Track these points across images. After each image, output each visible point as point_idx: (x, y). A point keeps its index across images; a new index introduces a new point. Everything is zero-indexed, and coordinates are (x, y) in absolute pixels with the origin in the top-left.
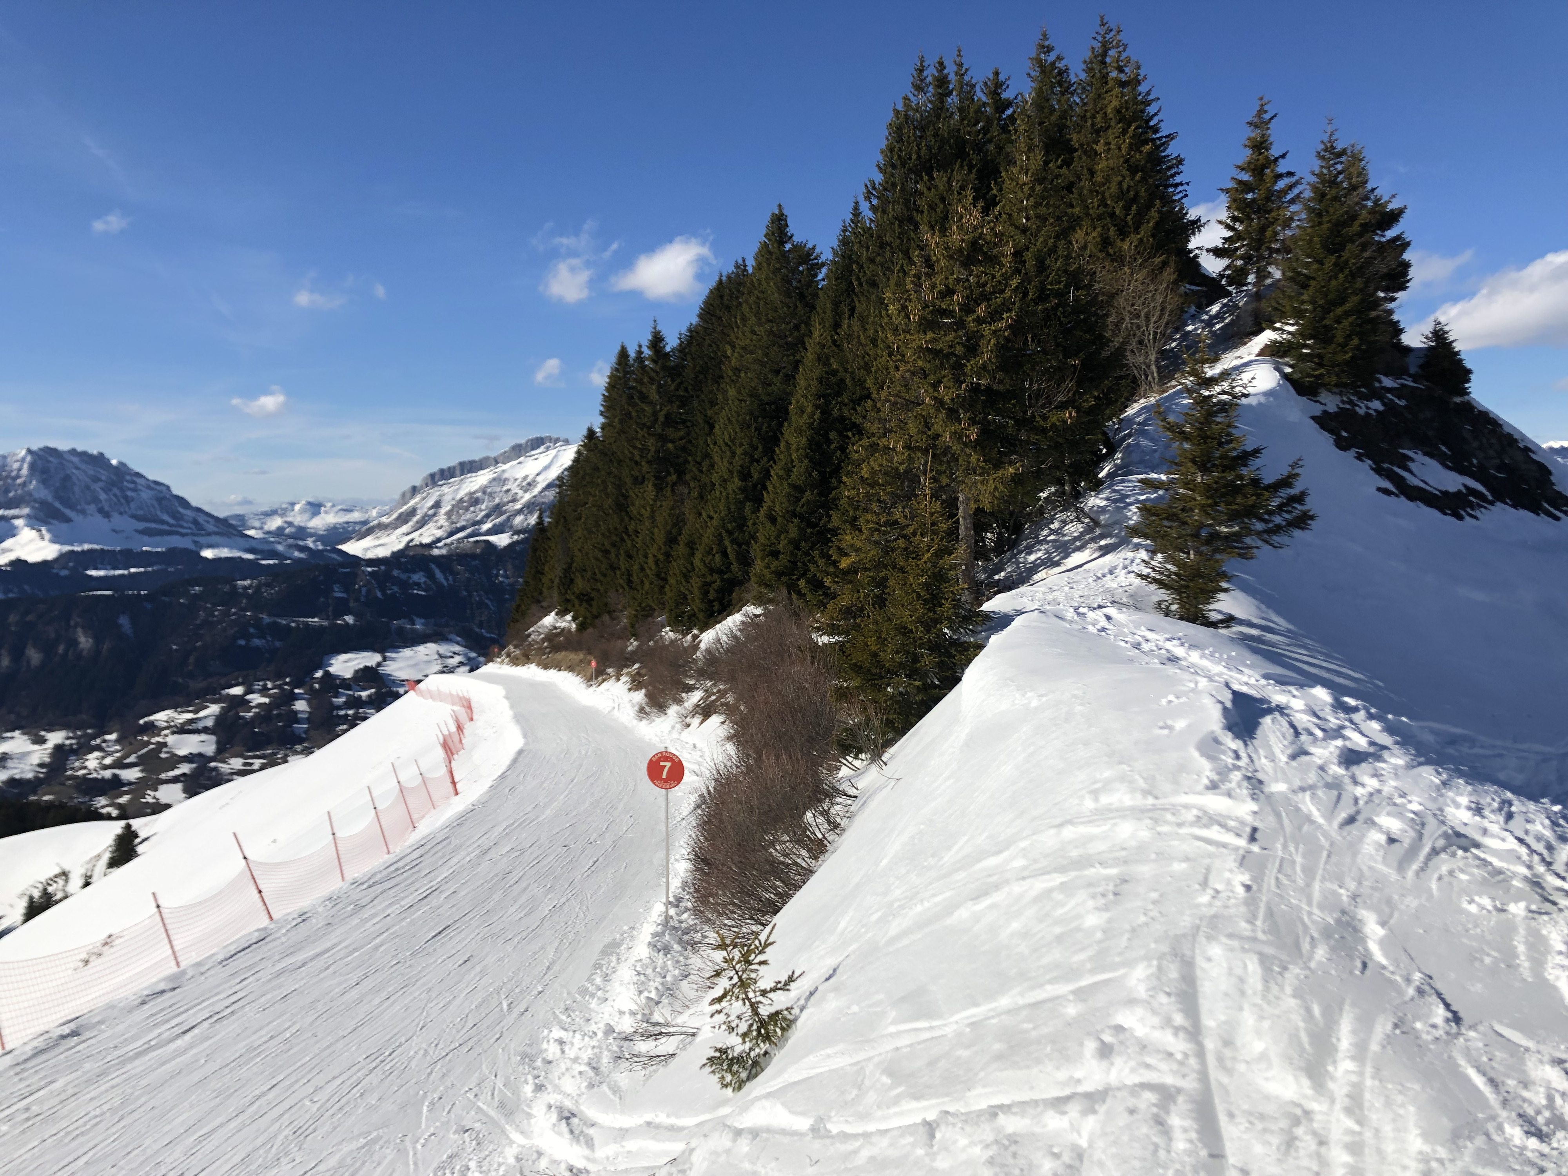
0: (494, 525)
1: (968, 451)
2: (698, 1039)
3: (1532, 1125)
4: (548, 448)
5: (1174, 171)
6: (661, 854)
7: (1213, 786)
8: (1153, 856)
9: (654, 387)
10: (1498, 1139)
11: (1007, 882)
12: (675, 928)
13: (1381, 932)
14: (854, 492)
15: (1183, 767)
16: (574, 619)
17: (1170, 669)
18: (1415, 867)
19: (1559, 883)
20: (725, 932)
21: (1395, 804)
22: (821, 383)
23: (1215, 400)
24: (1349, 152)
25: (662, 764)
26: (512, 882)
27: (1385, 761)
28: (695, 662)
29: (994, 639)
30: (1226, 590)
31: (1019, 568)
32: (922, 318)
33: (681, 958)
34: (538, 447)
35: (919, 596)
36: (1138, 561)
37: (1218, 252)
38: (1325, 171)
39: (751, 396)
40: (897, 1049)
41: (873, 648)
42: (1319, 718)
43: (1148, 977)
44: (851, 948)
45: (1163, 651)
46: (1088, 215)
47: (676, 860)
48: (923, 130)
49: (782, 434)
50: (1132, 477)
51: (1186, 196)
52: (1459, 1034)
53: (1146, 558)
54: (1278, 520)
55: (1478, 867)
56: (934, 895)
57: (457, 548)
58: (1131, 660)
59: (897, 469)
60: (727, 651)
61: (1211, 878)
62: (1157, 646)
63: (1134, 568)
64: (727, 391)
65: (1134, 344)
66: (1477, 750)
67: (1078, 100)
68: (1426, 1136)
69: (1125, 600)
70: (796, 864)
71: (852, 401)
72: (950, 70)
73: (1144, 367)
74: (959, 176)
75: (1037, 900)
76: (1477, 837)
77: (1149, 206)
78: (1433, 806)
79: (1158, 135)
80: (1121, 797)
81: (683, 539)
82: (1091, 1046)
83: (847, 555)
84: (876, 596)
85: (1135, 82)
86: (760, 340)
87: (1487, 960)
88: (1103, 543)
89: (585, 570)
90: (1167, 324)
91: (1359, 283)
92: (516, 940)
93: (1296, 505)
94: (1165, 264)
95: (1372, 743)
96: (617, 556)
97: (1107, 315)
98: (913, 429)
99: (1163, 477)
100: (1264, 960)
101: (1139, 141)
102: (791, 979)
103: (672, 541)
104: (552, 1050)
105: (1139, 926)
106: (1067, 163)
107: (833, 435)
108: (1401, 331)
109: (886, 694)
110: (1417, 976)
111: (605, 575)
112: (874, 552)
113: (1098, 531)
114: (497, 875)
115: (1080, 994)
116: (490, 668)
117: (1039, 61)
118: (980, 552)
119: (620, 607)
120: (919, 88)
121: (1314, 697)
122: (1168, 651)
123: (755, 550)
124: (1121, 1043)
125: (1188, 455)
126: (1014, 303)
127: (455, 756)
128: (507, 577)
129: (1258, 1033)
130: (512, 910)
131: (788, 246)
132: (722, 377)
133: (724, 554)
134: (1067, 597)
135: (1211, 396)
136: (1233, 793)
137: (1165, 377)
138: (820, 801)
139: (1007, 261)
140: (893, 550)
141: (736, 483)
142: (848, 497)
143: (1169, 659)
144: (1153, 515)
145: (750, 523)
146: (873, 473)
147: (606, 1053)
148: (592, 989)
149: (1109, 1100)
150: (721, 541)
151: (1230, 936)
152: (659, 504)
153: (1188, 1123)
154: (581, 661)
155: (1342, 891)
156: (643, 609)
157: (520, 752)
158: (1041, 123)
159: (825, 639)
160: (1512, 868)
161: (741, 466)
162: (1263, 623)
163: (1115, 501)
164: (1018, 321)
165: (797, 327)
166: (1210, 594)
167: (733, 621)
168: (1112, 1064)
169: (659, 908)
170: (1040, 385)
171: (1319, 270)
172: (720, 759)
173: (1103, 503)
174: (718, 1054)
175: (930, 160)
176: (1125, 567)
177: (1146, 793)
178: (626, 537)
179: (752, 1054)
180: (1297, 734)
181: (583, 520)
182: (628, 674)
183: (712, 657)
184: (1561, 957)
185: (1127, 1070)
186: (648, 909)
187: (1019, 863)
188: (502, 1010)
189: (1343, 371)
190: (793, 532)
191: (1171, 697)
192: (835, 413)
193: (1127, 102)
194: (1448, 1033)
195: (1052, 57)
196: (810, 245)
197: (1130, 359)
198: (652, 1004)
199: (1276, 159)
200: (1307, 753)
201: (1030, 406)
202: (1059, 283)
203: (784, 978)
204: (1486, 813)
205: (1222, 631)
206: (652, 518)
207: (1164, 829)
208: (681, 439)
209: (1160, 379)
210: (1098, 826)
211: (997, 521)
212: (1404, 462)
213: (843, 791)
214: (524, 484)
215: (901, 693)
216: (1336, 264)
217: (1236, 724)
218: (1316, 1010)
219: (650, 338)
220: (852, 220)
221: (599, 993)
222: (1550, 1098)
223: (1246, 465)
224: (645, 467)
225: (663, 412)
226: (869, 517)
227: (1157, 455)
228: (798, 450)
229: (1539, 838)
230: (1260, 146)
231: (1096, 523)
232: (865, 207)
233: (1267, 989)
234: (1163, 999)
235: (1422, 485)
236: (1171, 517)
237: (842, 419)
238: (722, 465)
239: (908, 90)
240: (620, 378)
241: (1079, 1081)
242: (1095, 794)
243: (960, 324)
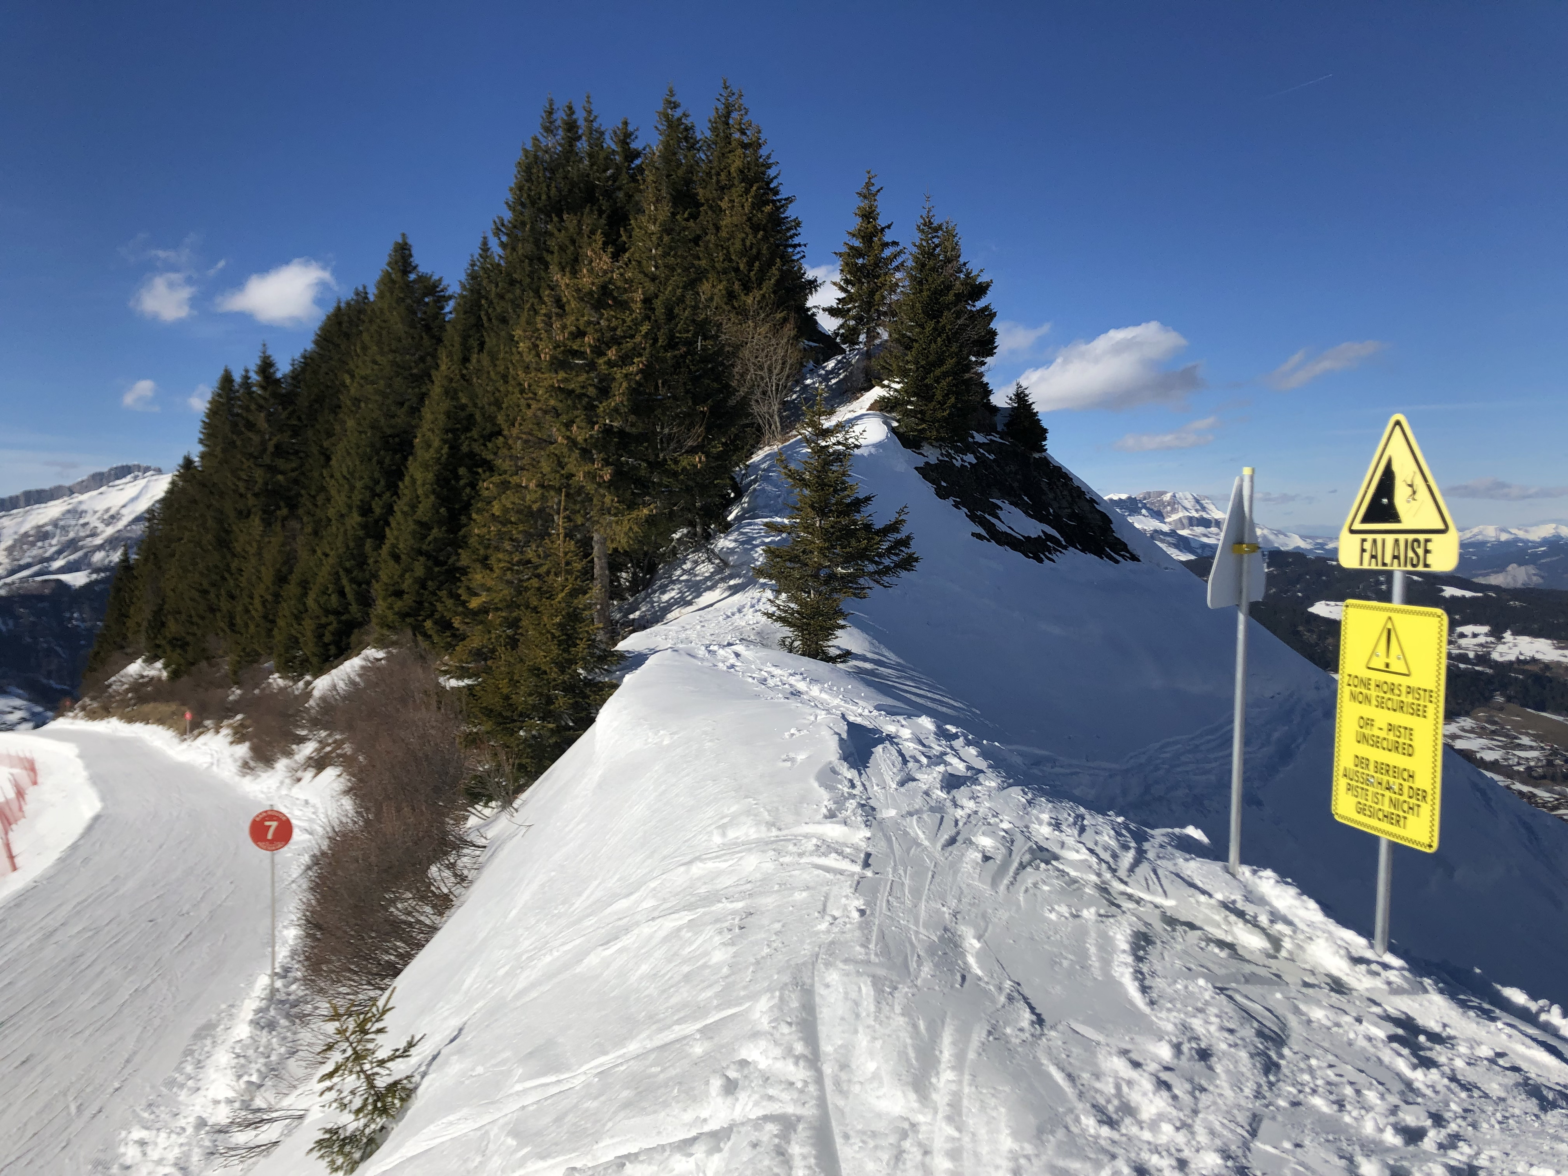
0: (69, 563)
1: (602, 491)
2: (307, 1121)
3: (1103, 1113)
4: (136, 478)
5: (792, 232)
6: (267, 922)
7: (831, 815)
8: (776, 887)
9: (262, 415)
10: (1075, 1129)
11: (637, 924)
12: (282, 1002)
13: (977, 945)
14: (485, 530)
15: (803, 799)
16: (166, 666)
17: (793, 703)
18: (1006, 882)
19: (1122, 887)
20: (339, 1002)
21: (989, 824)
22: (449, 417)
23: (831, 450)
24: (944, 227)
25: (267, 823)
26: (83, 967)
27: (980, 784)
28: (308, 710)
29: (628, 678)
30: (843, 627)
31: (653, 607)
32: (553, 357)
33: (289, 1034)
34: (124, 476)
35: (554, 636)
36: (764, 600)
37: (833, 312)
38: (924, 244)
39: (372, 428)
40: (523, 1108)
41: (505, 691)
42: (924, 745)
43: (771, 1009)
44: (477, 1006)
45: (787, 686)
46: (714, 267)
47: (285, 927)
48: (553, 171)
49: (407, 468)
50: (758, 521)
51: (804, 256)
52: (1042, 1035)
53: (772, 598)
54: (887, 562)
55: (1057, 878)
56: (563, 944)
57: (19, 588)
58: (757, 696)
59: (530, 507)
60: (344, 698)
61: (829, 905)
62: (781, 681)
63: (761, 606)
64: (345, 422)
65: (758, 395)
66: (1057, 770)
67: (703, 157)
68: (1016, 1135)
69: (752, 637)
70: (419, 922)
71: (482, 436)
72: (580, 116)
73: (767, 416)
74: (589, 220)
75: (666, 939)
76: (1056, 850)
77: (770, 263)
78: (1020, 824)
79: (778, 197)
80: (748, 831)
81: (294, 578)
82: (716, 1083)
83: (476, 595)
84: (508, 637)
85: (756, 145)
86: (382, 370)
87: (1065, 963)
88: (732, 582)
89: (180, 613)
90: (788, 377)
91: (954, 348)
92: (87, 1033)
93: (903, 549)
94: (785, 320)
95: (969, 768)
96: (217, 596)
97: (733, 365)
98: (546, 466)
99: (786, 521)
100: (877, 982)
101: (760, 202)
102: (411, 1045)
103: (282, 579)
104: (131, 1153)
105: (763, 958)
106: (694, 217)
107: (462, 471)
108: (990, 392)
109: (519, 738)
110: (1008, 984)
111: (203, 618)
112: (507, 592)
113: (727, 572)
114: (64, 960)
115: (706, 1032)
116: (61, 724)
117: (666, 116)
118: (615, 592)
119: (220, 652)
120: (549, 130)
121: (921, 726)
122: (791, 685)
123: (377, 590)
124: (746, 1077)
125: (808, 500)
126: (644, 349)
127: (14, 826)
128: (83, 620)
129: (871, 1054)
130: (83, 998)
131: (412, 277)
132: (340, 407)
133: (342, 593)
134: (698, 635)
135: (827, 447)
136: (849, 821)
137: (787, 427)
138: (446, 853)
139: (637, 307)
140: (527, 589)
141: (355, 518)
142: (478, 535)
143: (792, 693)
144: (778, 556)
145: (371, 561)
146: (506, 510)
147: (196, 1150)
148: (181, 1079)
149: (733, 1137)
150: (337, 579)
151: (846, 961)
152: (267, 539)
153: (806, 1150)
154: (174, 713)
155: (945, 909)
156: (248, 655)
157: (96, 818)
158: (668, 176)
159: (453, 683)
160: (1085, 877)
161: (361, 501)
162: (876, 657)
163: (743, 543)
164: (649, 366)
165: (422, 359)
166: (828, 631)
167: (352, 666)
168: (737, 1099)
169: (263, 981)
170: (671, 429)
171: (920, 333)
172: (334, 815)
173: (732, 545)
174: (327, 1136)
175: (560, 201)
176: (753, 606)
177: (771, 825)
178: (227, 575)
179: (367, 1131)
180: (905, 761)
181: (177, 556)
182: (229, 726)
183: (328, 705)
184: (1125, 956)
185: (751, 1104)
186: (251, 984)
187: (649, 903)
188: (69, 1114)
189: (942, 427)
190: (419, 570)
191: (793, 731)
192: (465, 448)
193: (749, 163)
194: (1033, 1035)
195: (678, 113)
196: (436, 277)
197: (755, 409)
198: (254, 1088)
199: (883, 229)
200: (914, 780)
201: (662, 450)
202: (688, 331)
203: (402, 1045)
204: (1064, 827)
205: (840, 666)
206: (259, 554)
207: (787, 859)
208: (293, 470)
209: (782, 429)
210: (725, 861)
211: (631, 561)
212: (994, 510)
213: (471, 842)
214: (106, 517)
215: (534, 737)
216: (935, 329)
217: (851, 754)
218: (922, 1025)
219: (259, 362)
220: (481, 255)
221: (190, 1083)
222: (1118, 1087)
223: (859, 512)
224: (251, 501)
225: (272, 443)
226: (501, 556)
227: (780, 500)
228: (424, 485)
229: (1106, 849)
230: (868, 215)
231: (726, 564)
232: (494, 244)
233: (879, 1010)
234: (785, 1029)
235: (1009, 531)
236: (794, 559)
237: (471, 455)
238: (340, 500)
239: (538, 131)
240: (223, 404)
241: (705, 1120)
242: (723, 829)
243: (592, 366)
